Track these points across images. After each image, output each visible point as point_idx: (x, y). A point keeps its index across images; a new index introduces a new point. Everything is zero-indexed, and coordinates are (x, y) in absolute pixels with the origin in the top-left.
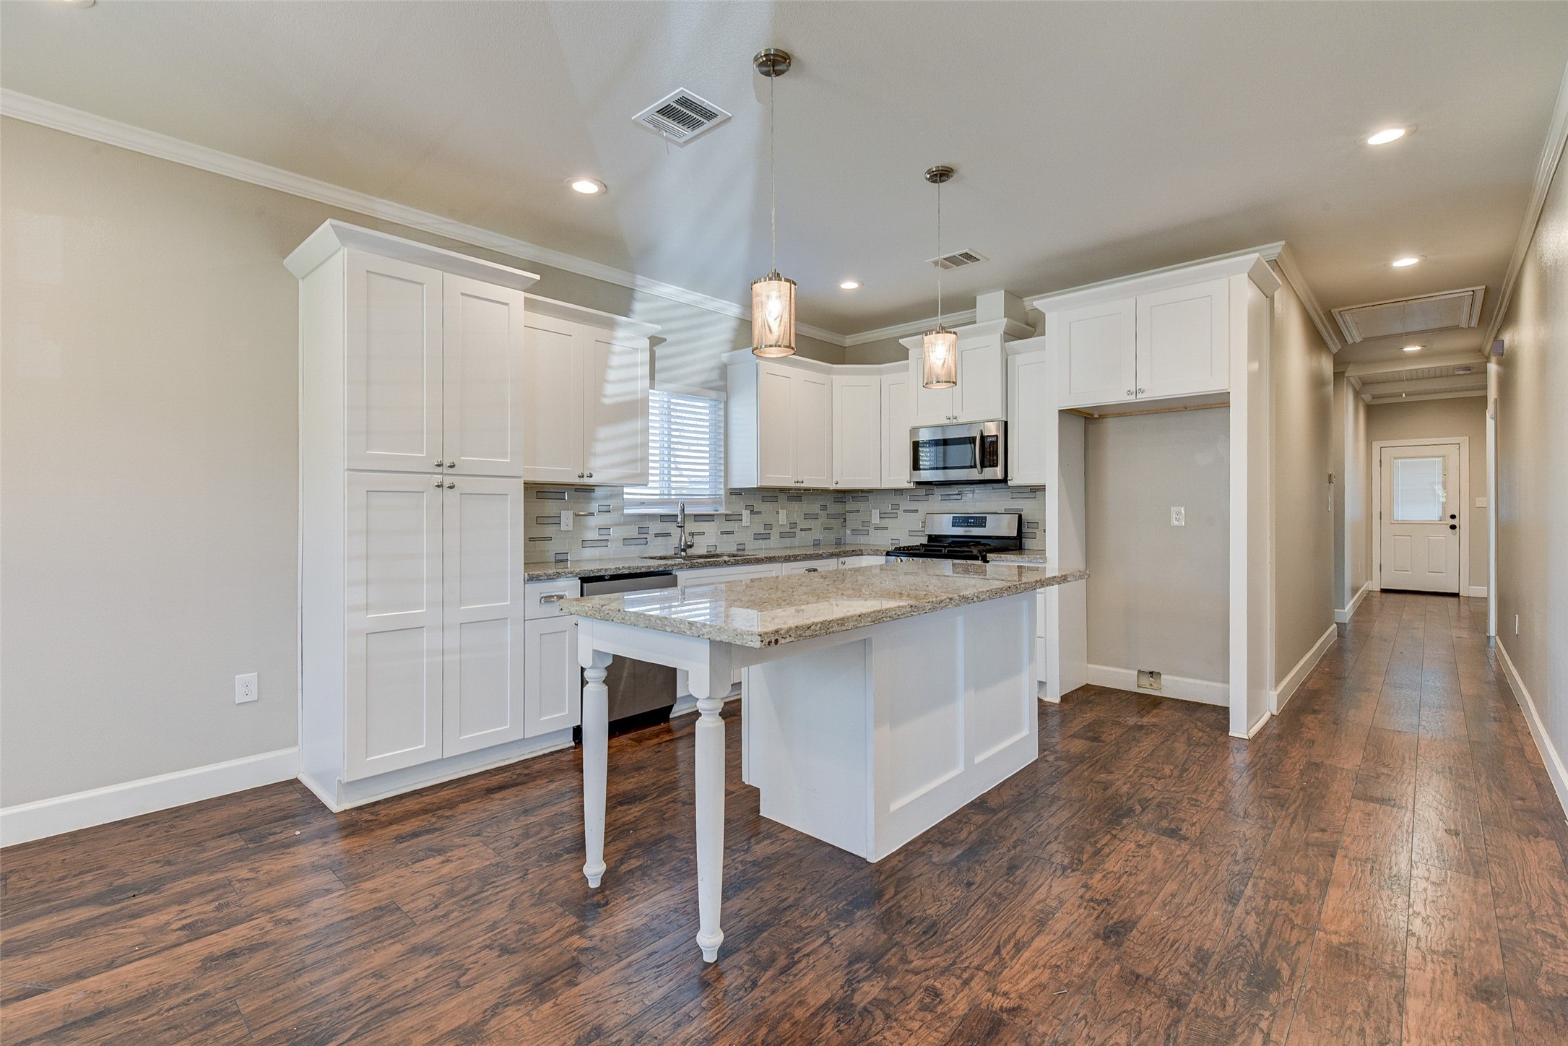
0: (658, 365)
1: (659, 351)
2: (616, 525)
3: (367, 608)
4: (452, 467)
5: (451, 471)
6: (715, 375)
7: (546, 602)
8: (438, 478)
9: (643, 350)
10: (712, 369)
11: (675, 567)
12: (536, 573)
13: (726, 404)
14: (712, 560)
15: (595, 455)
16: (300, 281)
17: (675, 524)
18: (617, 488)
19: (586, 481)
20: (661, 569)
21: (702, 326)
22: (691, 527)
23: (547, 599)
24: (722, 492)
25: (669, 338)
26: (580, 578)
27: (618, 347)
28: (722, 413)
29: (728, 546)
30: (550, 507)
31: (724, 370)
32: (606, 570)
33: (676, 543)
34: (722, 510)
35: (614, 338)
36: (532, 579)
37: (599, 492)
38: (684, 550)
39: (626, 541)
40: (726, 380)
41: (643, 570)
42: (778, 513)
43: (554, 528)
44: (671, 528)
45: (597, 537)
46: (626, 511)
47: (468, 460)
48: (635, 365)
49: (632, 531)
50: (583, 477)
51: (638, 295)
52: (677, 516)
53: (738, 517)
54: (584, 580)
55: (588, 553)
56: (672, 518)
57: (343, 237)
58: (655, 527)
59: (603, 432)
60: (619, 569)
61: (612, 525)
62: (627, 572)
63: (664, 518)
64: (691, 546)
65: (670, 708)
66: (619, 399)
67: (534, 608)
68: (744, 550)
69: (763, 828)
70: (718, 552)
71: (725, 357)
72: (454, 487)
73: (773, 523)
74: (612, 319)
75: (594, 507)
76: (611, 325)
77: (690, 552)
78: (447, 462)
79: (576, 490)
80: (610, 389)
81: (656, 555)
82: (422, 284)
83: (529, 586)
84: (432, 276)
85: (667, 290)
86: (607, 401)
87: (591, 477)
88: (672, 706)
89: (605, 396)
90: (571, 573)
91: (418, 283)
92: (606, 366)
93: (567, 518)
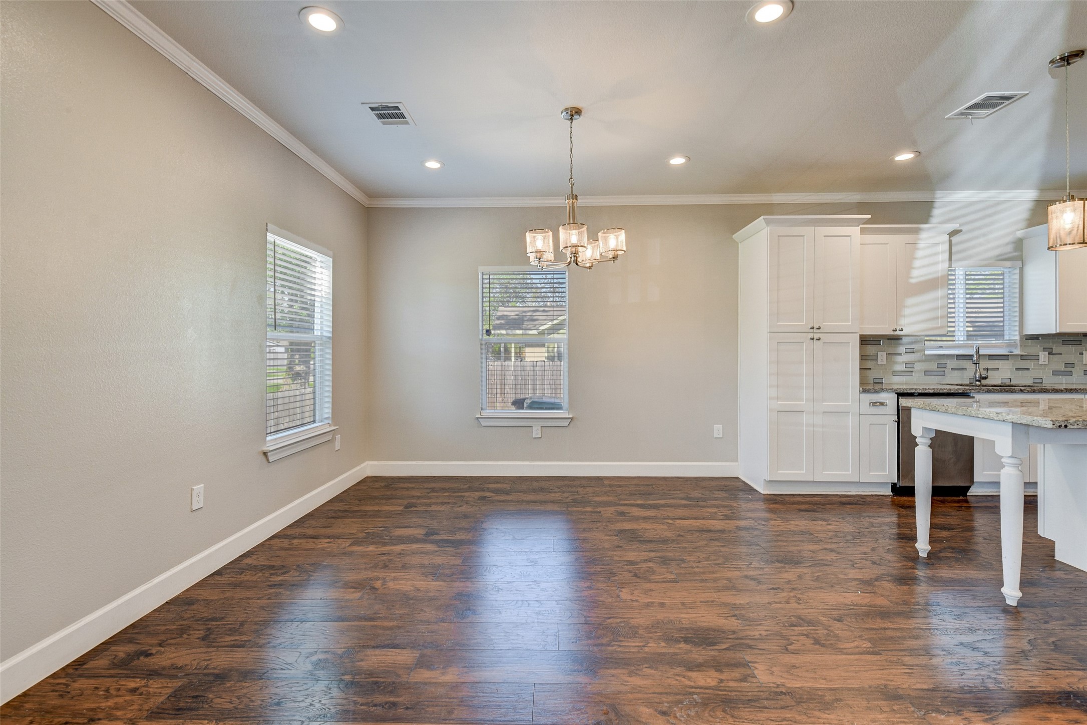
0: (954, 249)
1: (955, 239)
2: (919, 361)
3: (778, 398)
4: (819, 328)
5: (818, 331)
6: (1009, 248)
7: (873, 405)
8: (811, 335)
9: (943, 243)
10: (1007, 244)
11: (973, 391)
12: (867, 388)
13: (1021, 270)
14: (1006, 388)
15: (904, 316)
16: (739, 244)
17: (971, 362)
18: (920, 337)
19: (898, 333)
20: (960, 391)
21: (995, 214)
22: (984, 364)
23: (874, 404)
24: (1018, 338)
25: (964, 228)
26: (896, 393)
27: (922, 244)
28: (1017, 277)
29: (1025, 379)
30: (871, 350)
31: (1019, 244)
32: (916, 389)
33: (972, 375)
34: (1017, 351)
35: (919, 239)
36: (865, 391)
37: (905, 340)
38: (979, 381)
39: (927, 373)
40: (1022, 251)
41: (945, 391)
42: (1082, 354)
43: (873, 363)
44: (968, 364)
45: (903, 369)
46: (927, 353)
47: (827, 325)
48: (937, 254)
49: (933, 366)
50: (896, 331)
51: (936, 205)
52: (972, 356)
53: (1036, 358)
54: (900, 395)
55: (896, 379)
56: (970, 357)
57: (768, 222)
58: (951, 364)
59: (910, 301)
60: (926, 389)
61: (916, 362)
62: (932, 392)
63: (959, 357)
64: (986, 378)
65: (969, 488)
66: (923, 279)
67: (866, 408)
68: (1042, 383)
69: (1058, 566)
70: (1012, 383)
71: (1020, 234)
72: (820, 339)
73: (1076, 362)
74: (918, 228)
75: (902, 349)
76: (917, 231)
77: (984, 382)
78: (816, 327)
79: (889, 339)
80: (915, 273)
81: (954, 383)
82: (804, 236)
83: (863, 396)
84: (808, 230)
85: (962, 196)
86: (913, 281)
87: (902, 330)
88: (970, 487)
89: (912, 278)
90: (891, 389)
91: (802, 236)
92: (913, 258)
93: (882, 357)
